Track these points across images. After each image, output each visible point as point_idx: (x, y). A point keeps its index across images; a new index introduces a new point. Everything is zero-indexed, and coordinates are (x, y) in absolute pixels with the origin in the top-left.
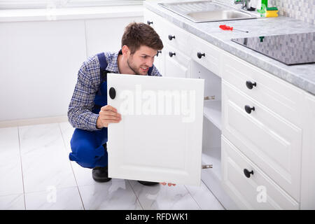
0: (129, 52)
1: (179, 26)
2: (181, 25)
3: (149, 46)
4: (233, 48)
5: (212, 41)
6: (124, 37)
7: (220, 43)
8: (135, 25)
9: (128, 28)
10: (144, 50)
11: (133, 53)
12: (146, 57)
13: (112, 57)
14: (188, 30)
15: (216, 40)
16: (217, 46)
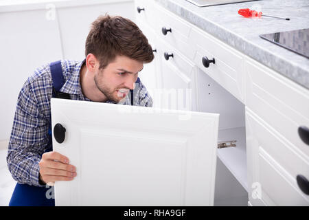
0: (97, 65)
1: (176, 13)
2: (179, 12)
3: (131, 56)
4: (266, 53)
5: (226, 38)
6: (89, 39)
7: (241, 42)
8: (108, 20)
9: (95, 24)
10: (122, 62)
11: (103, 66)
12: (124, 73)
13: (71, 70)
14: (188, 19)
15: (232, 36)
16: (236, 47)
